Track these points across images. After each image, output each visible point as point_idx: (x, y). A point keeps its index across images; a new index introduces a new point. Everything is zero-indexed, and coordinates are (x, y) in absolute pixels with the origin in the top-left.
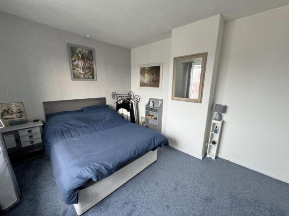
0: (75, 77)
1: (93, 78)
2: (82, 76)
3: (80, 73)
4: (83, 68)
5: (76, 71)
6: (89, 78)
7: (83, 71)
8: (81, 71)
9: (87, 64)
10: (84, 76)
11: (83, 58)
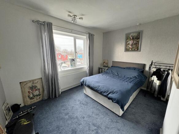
0: (127, 50)
1: (138, 50)
2: (131, 49)
3: (130, 48)
4: (132, 45)
5: (127, 47)
6: (135, 50)
7: (132, 46)
8: (131, 47)
9: (135, 42)
10: (132, 49)
11: (133, 39)
